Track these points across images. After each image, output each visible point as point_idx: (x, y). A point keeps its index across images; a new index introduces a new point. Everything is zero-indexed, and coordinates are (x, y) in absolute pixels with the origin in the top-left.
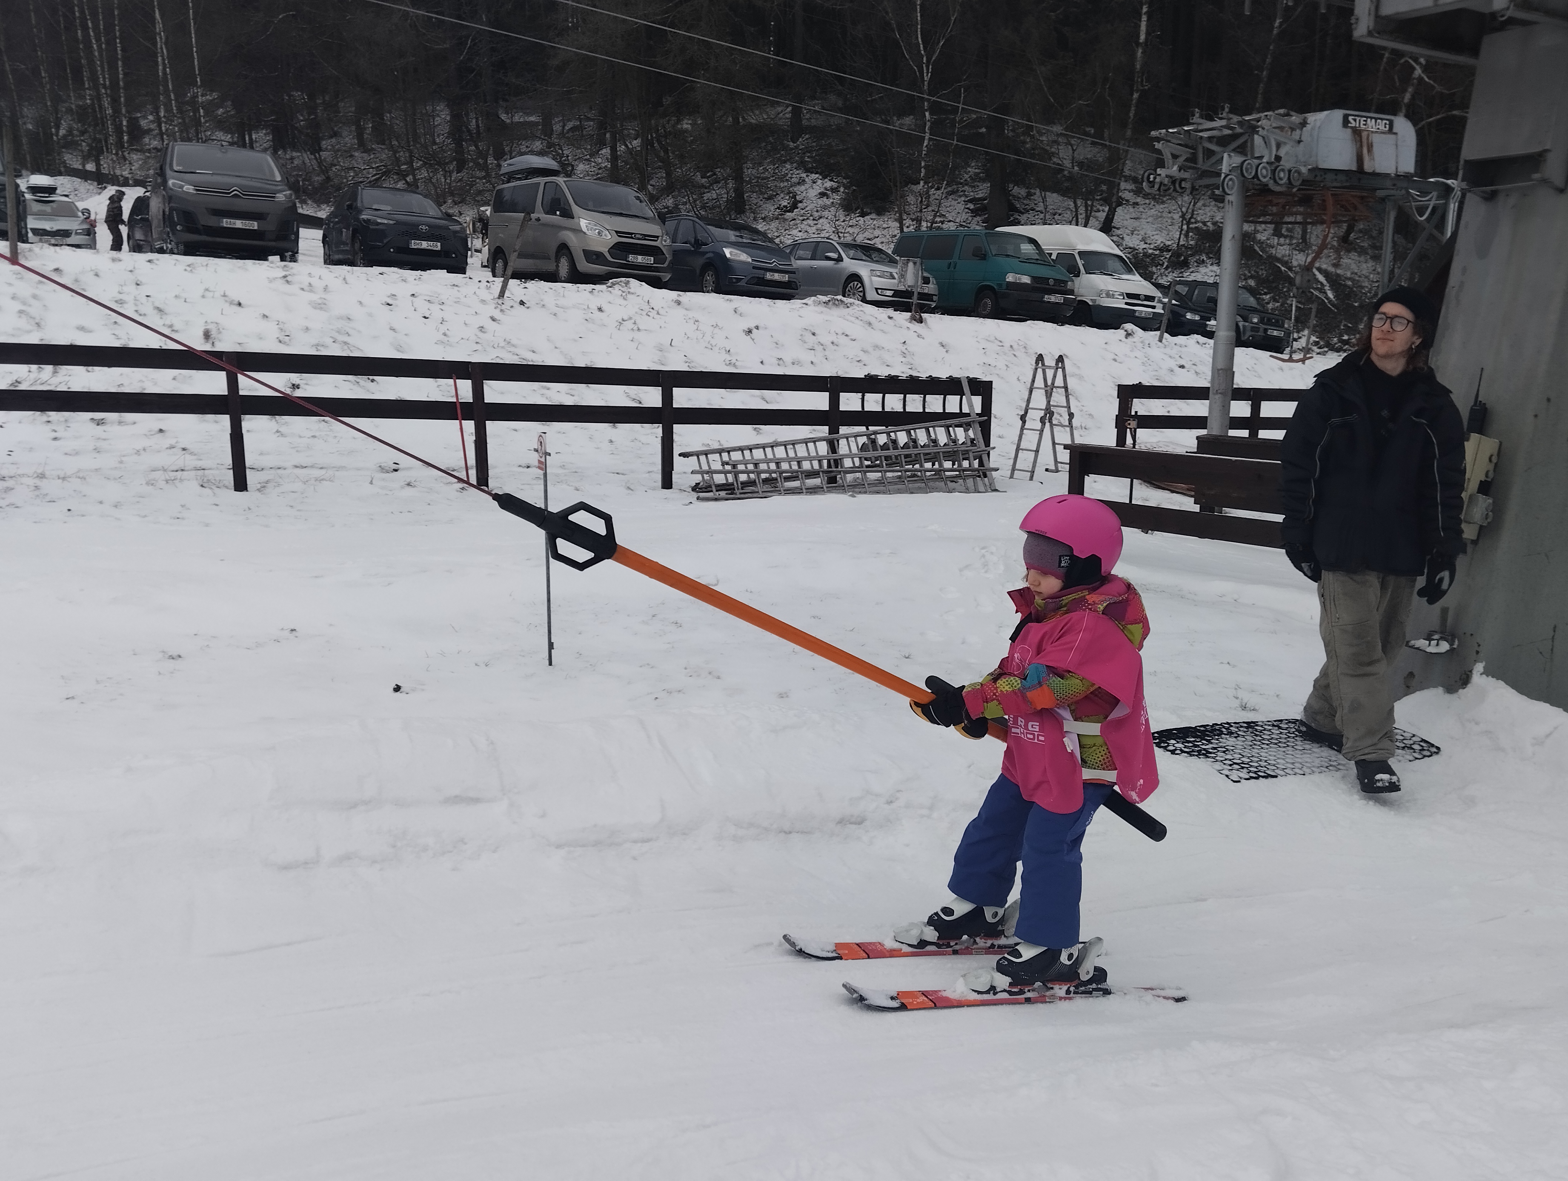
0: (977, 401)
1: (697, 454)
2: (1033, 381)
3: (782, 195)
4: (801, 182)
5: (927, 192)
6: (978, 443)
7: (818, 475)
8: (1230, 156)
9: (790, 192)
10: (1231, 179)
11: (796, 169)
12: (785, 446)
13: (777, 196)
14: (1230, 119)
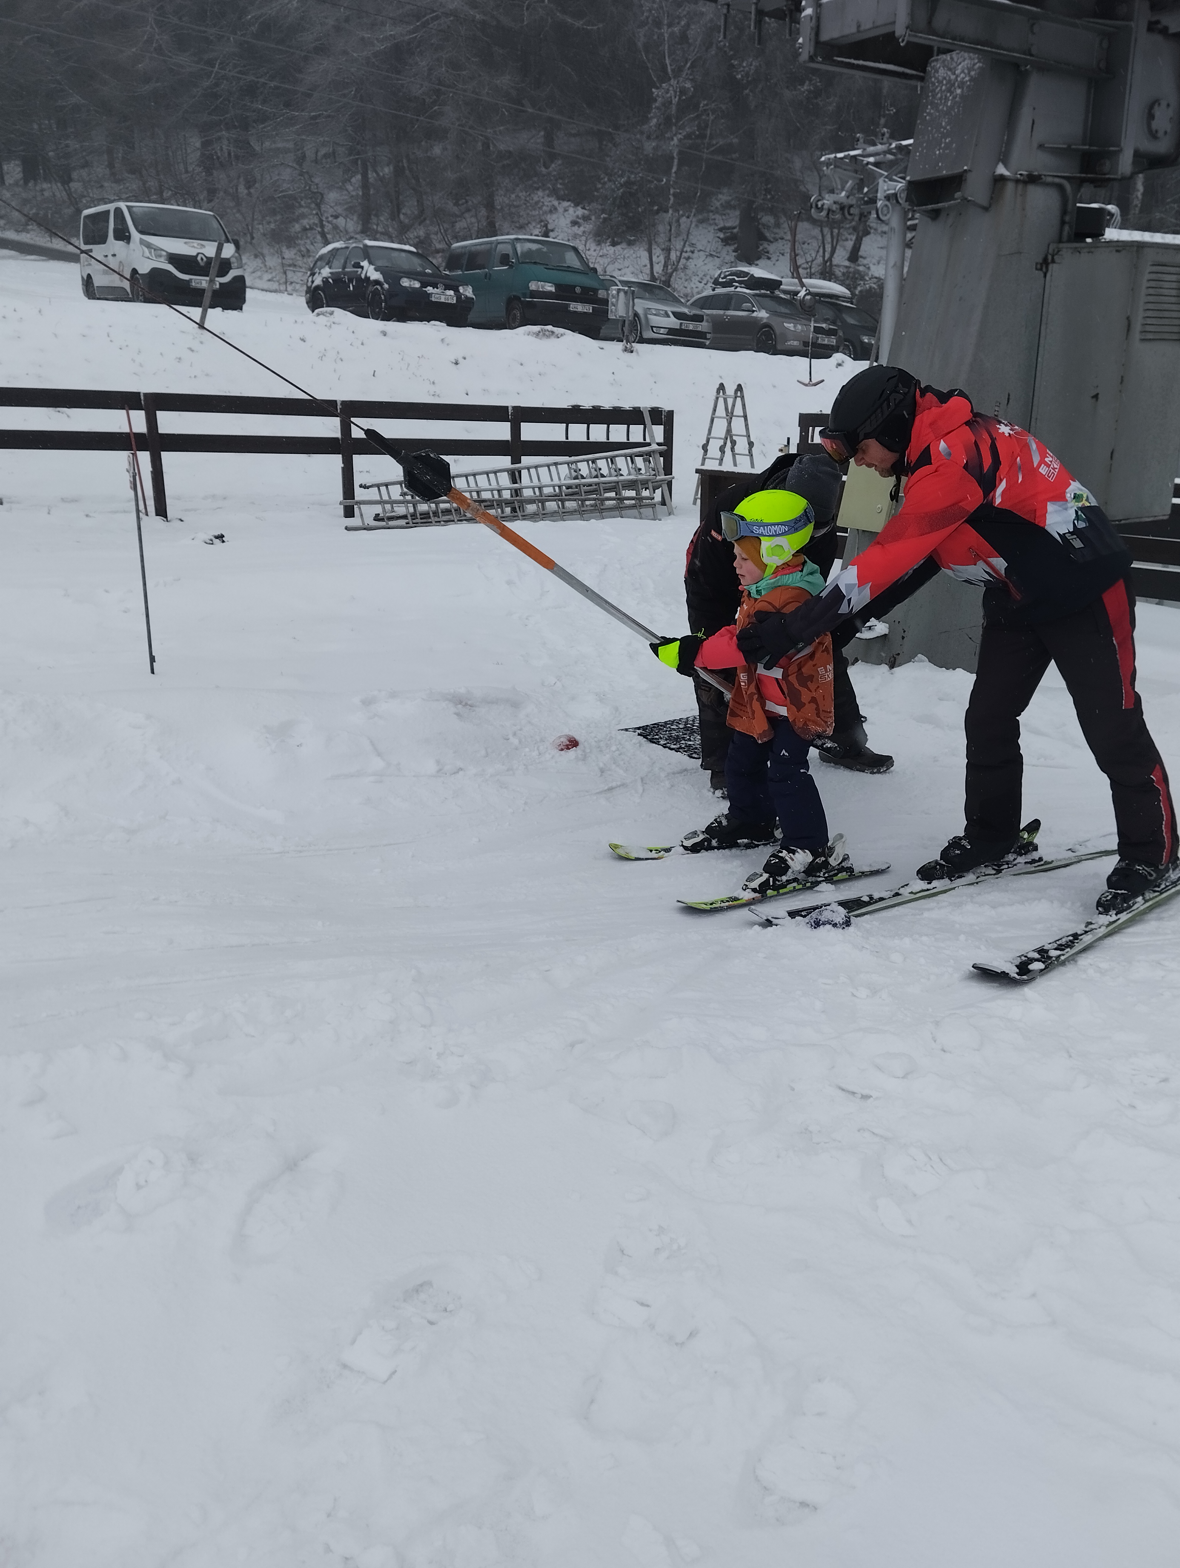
0: (658, 432)
2: (715, 410)
3: (534, 224)
4: (553, 210)
5: (678, 221)
6: (658, 472)
7: (497, 505)
8: (885, 181)
9: (542, 221)
10: (886, 206)
11: (548, 196)
12: (466, 476)
13: (529, 225)
14: (891, 144)
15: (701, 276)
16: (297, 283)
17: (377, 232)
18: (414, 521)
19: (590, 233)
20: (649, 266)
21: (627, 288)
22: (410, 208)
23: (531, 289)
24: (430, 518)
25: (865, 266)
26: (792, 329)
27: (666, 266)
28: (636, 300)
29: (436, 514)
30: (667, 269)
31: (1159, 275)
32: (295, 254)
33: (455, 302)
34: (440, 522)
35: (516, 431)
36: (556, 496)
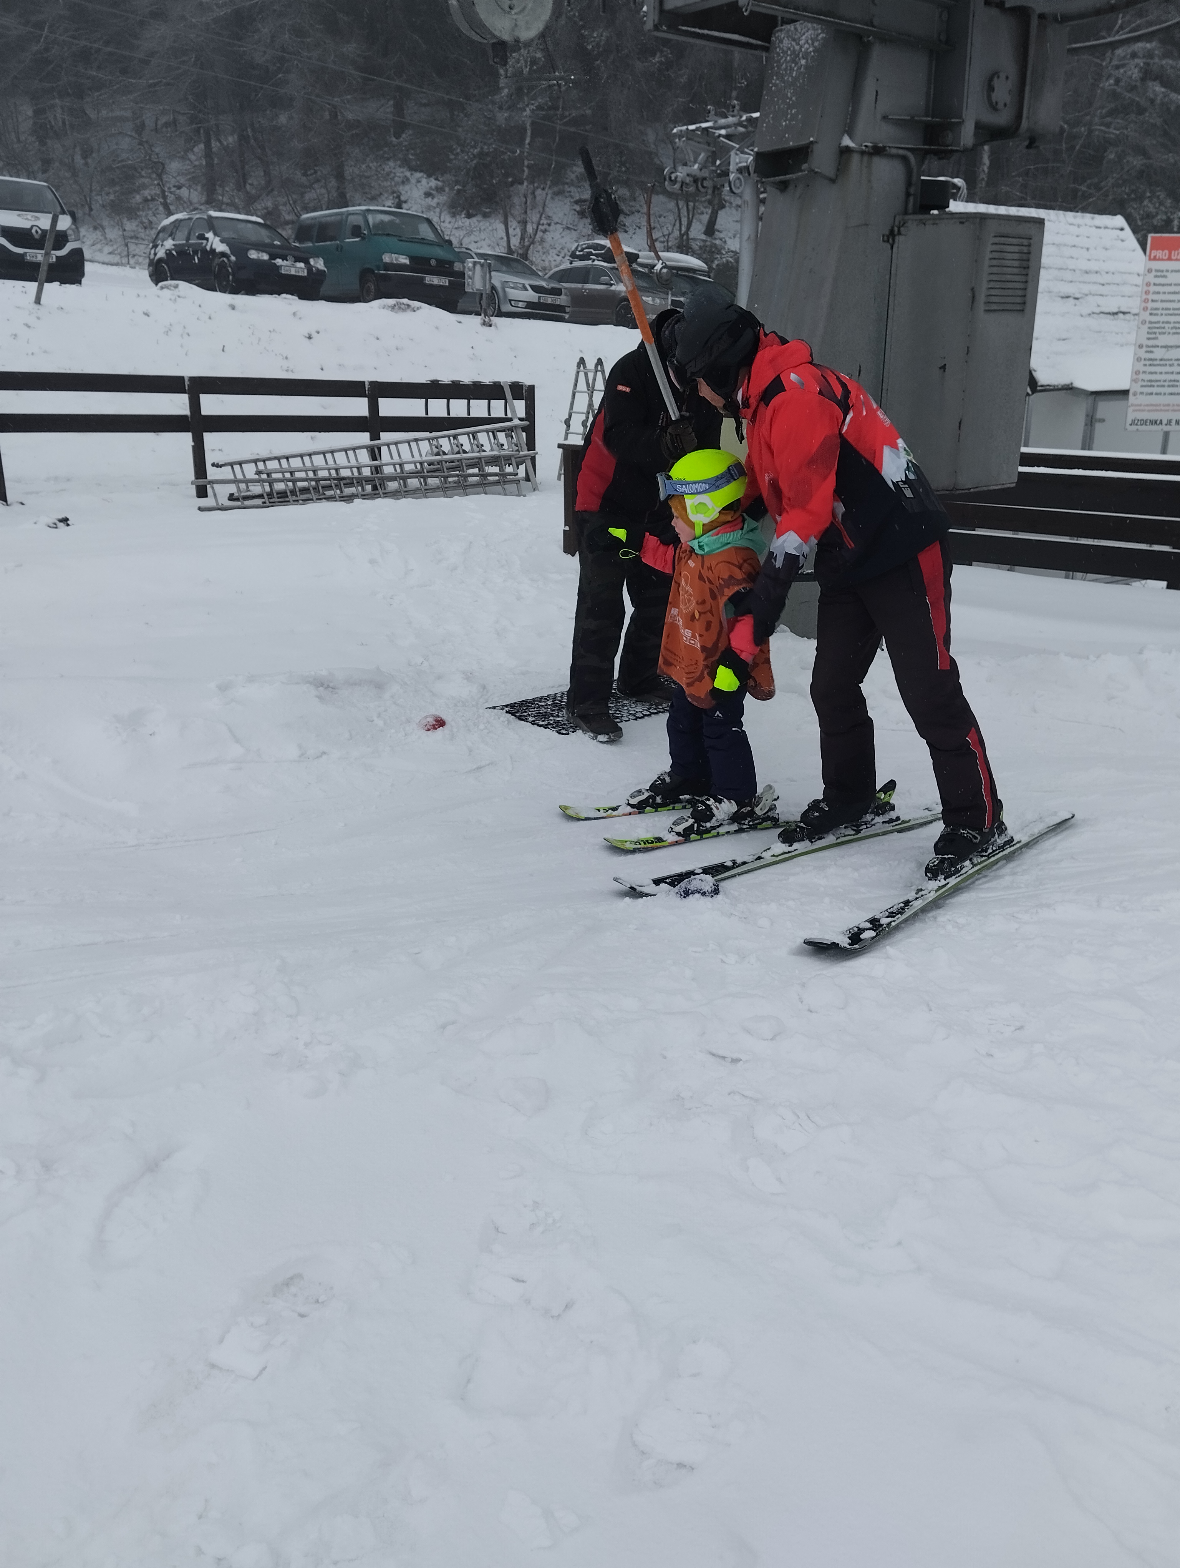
0: (520, 407)
1: (231, 465)
2: (576, 385)
3: (386, 195)
4: (406, 181)
5: (533, 193)
6: (521, 447)
7: (358, 483)
8: (736, 154)
9: (393, 192)
10: (739, 178)
11: (400, 166)
12: (324, 453)
13: (382, 196)
14: (741, 117)
15: (558, 249)
16: (140, 256)
17: (222, 203)
18: (271, 500)
19: (444, 204)
20: (505, 238)
21: (483, 261)
22: (256, 178)
23: (384, 261)
24: (287, 497)
25: (721, 240)
26: (651, 303)
27: (522, 239)
28: (493, 273)
29: (293, 492)
30: (524, 242)
31: (1002, 246)
32: (137, 226)
33: (306, 274)
34: (298, 501)
35: (374, 407)
36: (417, 473)
